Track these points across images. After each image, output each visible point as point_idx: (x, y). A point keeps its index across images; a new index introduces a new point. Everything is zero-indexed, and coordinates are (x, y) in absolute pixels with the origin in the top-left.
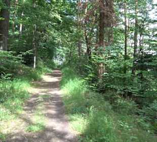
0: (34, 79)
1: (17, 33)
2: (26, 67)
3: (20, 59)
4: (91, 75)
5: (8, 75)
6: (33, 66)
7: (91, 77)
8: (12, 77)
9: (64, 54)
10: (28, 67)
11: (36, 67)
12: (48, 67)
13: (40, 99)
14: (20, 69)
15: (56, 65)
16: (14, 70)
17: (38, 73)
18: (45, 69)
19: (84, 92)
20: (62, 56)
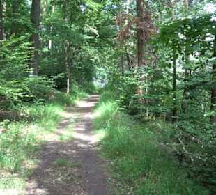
0: (67, 104)
1: (45, 50)
2: (58, 92)
3: (51, 84)
4: (122, 97)
5: (40, 100)
6: (66, 90)
7: (122, 99)
8: (44, 102)
9: (106, 75)
10: (61, 92)
11: (70, 92)
12: (84, 91)
13: (72, 120)
14: (51, 94)
15: (97, 88)
16: (46, 96)
17: (71, 99)
18: (81, 93)
19: (114, 113)
20: (104, 77)
